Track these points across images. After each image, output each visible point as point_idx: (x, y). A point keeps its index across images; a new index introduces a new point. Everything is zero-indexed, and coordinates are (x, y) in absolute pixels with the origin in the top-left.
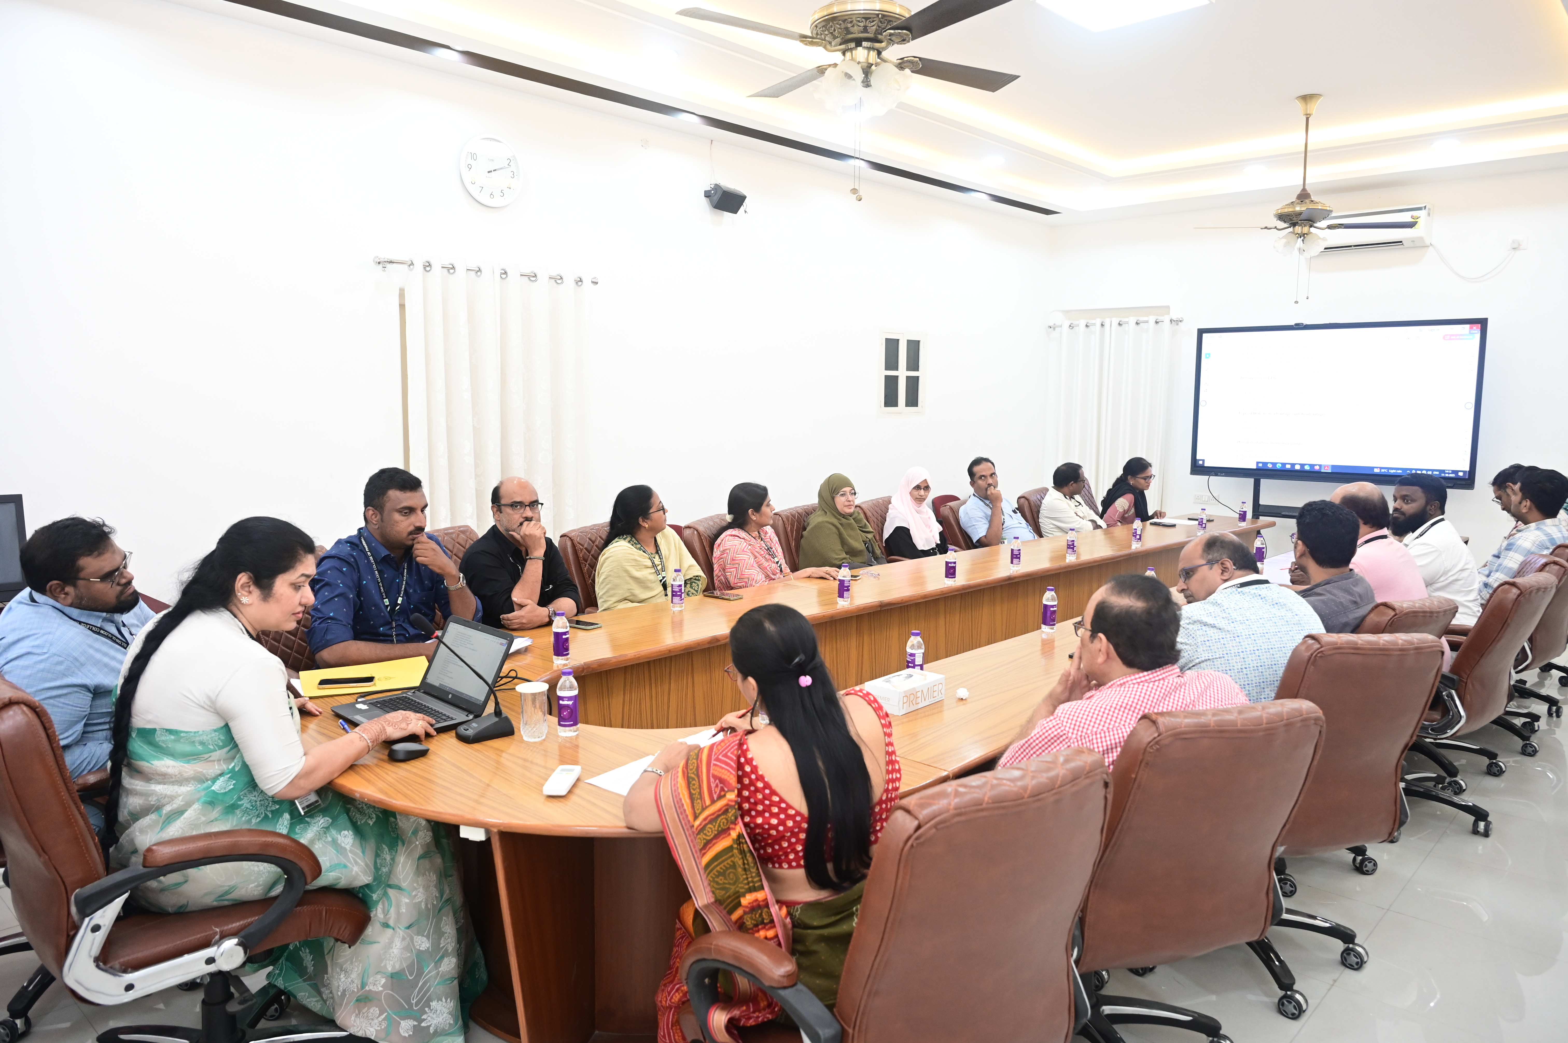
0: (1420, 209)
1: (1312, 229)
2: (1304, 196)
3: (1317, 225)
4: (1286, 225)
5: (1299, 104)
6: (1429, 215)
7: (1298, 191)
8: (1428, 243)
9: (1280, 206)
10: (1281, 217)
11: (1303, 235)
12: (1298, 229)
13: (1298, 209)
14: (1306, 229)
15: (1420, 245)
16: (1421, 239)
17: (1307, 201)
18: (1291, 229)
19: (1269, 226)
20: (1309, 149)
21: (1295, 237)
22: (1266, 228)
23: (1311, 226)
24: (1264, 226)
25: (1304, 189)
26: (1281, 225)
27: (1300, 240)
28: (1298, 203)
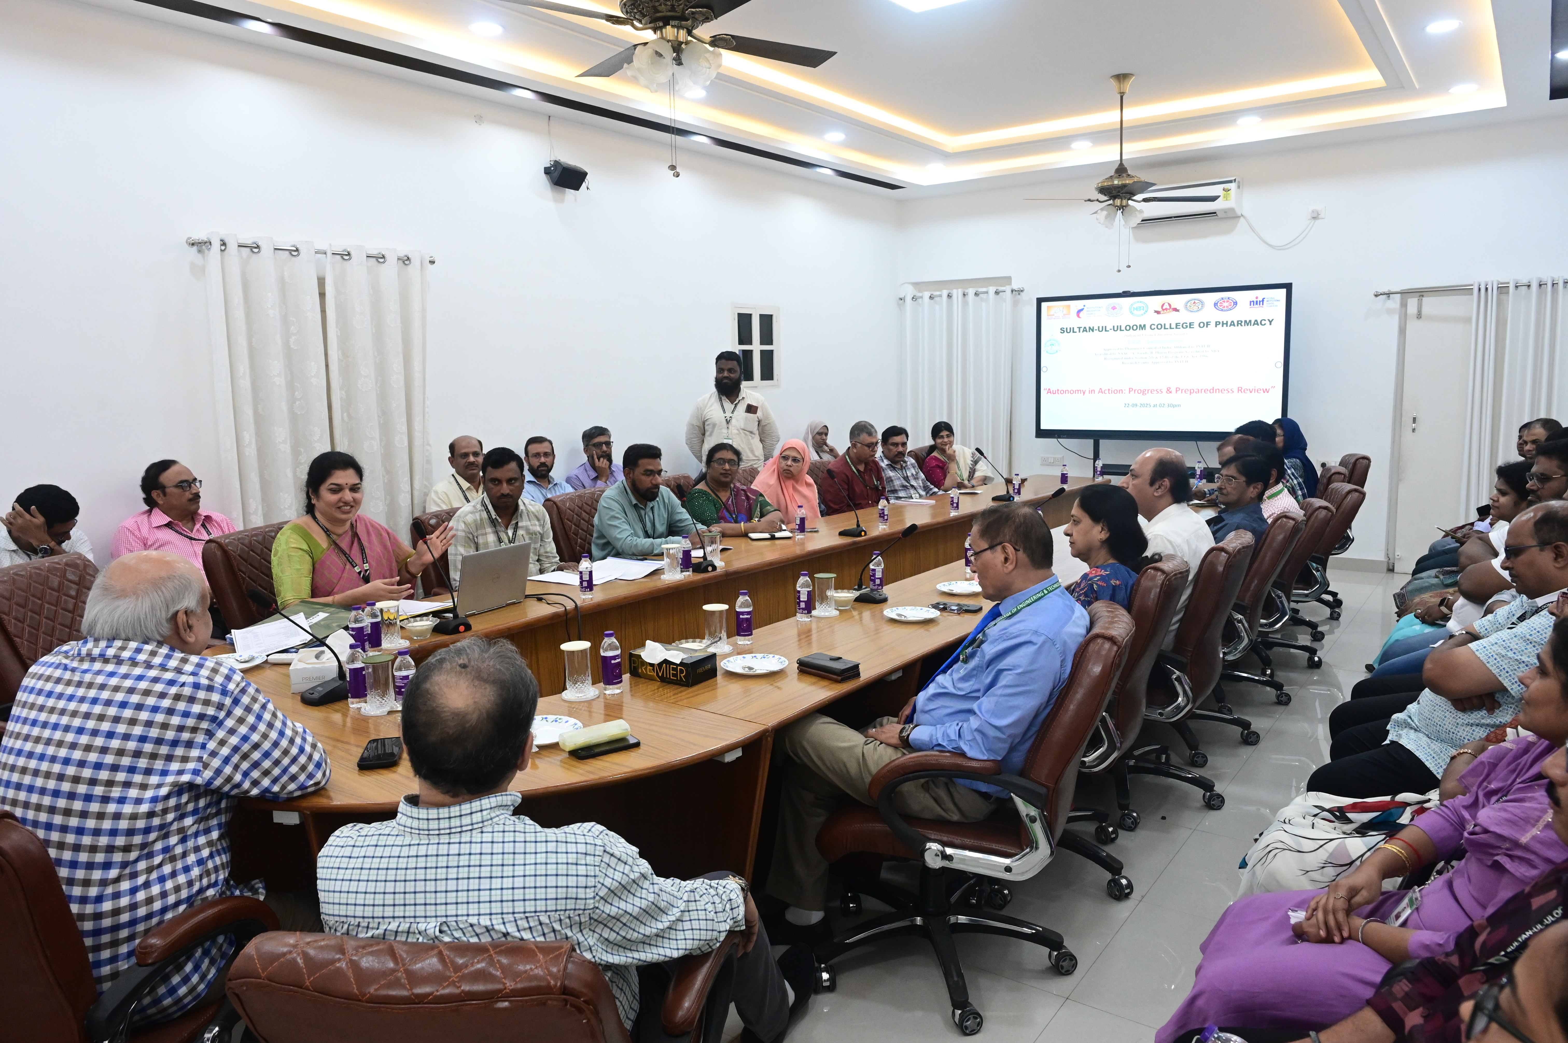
0: (1230, 182)
1: (1130, 202)
2: (1121, 170)
3: (1135, 198)
4: (1106, 198)
5: (1113, 83)
6: (1239, 187)
7: (1116, 166)
8: (1239, 213)
9: (1099, 180)
10: (1102, 190)
11: (1122, 207)
12: (1118, 202)
13: (1116, 182)
14: (1124, 202)
15: (1231, 216)
16: (1232, 210)
17: (1124, 175)
18: (1111, 202)
19: (1092, 198)
20: (1124, 126)
21: (1114, 209)
22: (1089, 200)
23: (1129, 199)
24: (1087, 198)
25: (1121, 164)
26: (1102, 197)
27: (1119, 212)
28: (1116, 178)
